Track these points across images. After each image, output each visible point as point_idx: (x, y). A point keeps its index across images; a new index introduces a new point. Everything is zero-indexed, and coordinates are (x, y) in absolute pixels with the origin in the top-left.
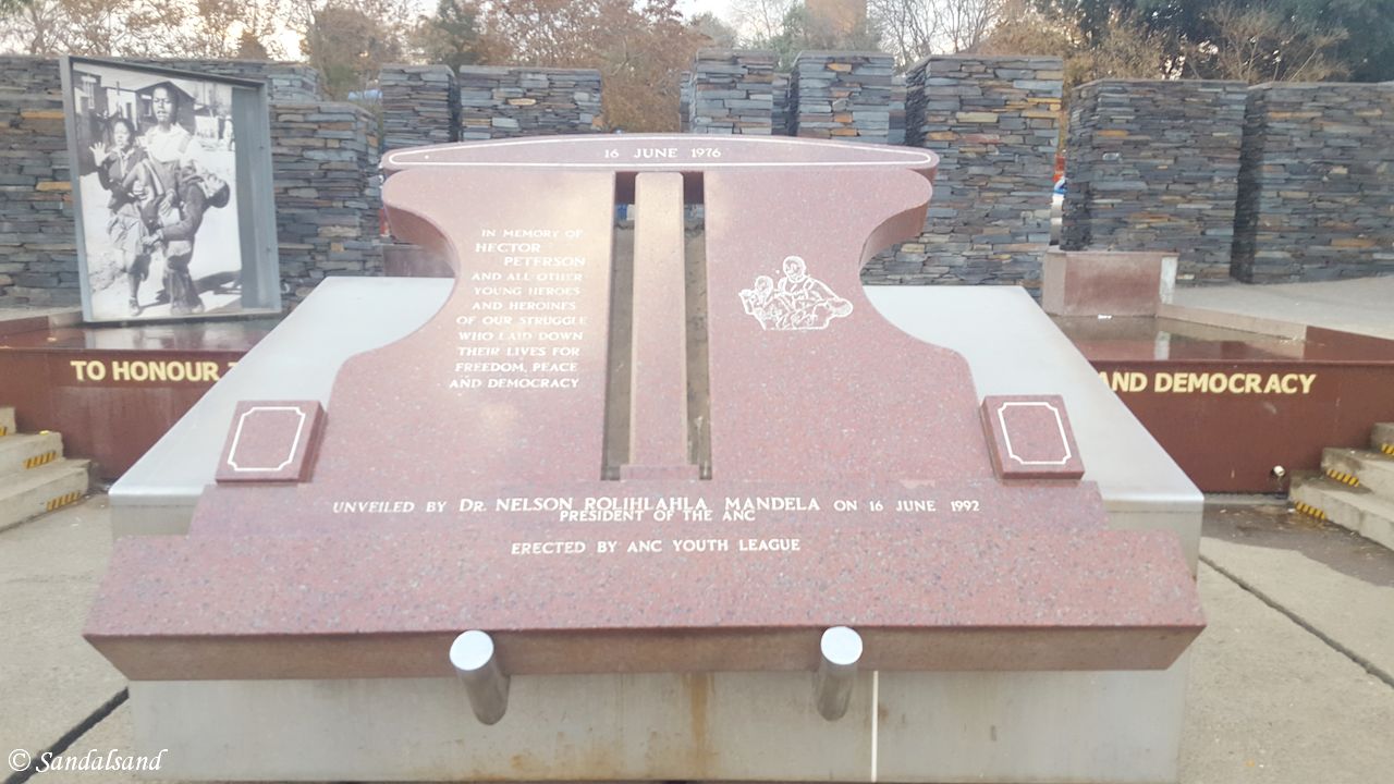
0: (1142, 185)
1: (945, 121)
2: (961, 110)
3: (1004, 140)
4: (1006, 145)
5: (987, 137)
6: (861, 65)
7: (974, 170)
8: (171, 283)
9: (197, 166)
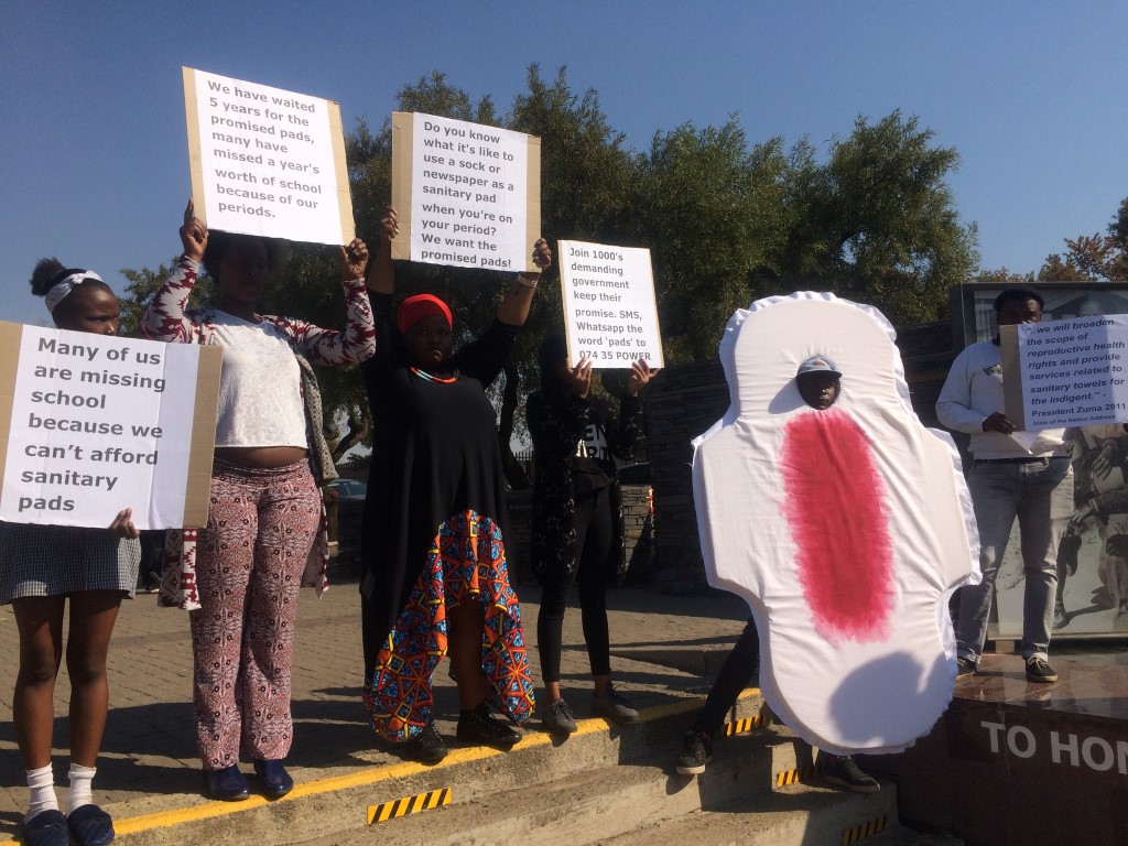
8: (1113, 576)
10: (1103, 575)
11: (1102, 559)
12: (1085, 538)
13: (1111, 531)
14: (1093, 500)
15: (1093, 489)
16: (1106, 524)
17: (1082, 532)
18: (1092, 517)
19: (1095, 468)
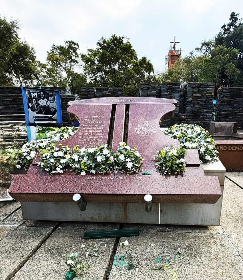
0: (231, 109)
1: (191, 96)
2: (194, 94)
3: (203, 100)
4: (203, 101)
5: (199, 99)
6: (174, 85)
7: (196, 106)
9: (50, 106)
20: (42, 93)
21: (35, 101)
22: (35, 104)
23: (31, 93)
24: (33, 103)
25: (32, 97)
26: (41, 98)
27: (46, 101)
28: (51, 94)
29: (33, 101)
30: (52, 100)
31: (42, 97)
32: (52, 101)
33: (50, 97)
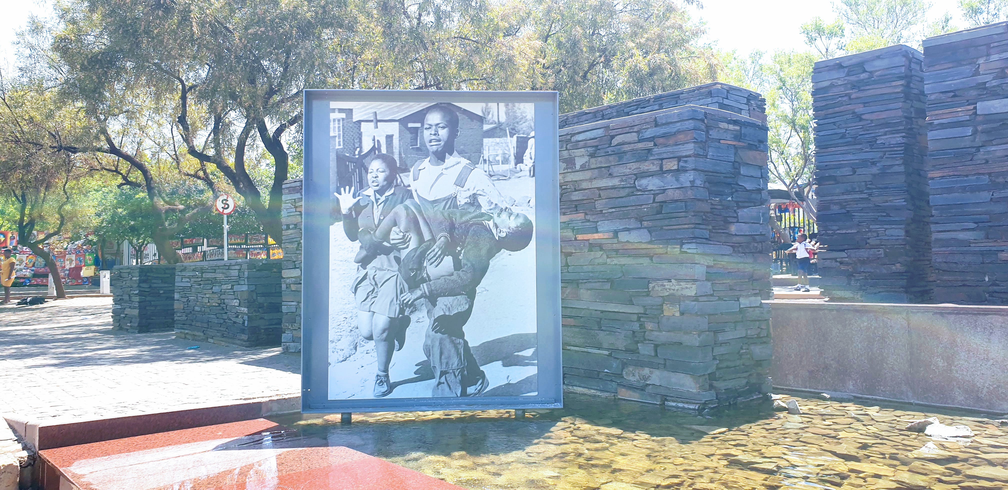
8: (437, 351)
9: (481, 200)
10: (428, 351)
11: (427, 336)
12: (413, 317)
13: (438, 312)
14: (425, 284)
15: (425, 276)
16: (434, 305)
17: (412, 312)
18: (422, 299)
19: (429, 257)
20: (434, 118)
21: (382, 176)
22: (381, 192)
23: (360, 122)
24: (362, 185)
25: (367, 146)
26: (422, 152)
27: (459, 168)
28: (503, 119)
29: (370, 176)
30: (505, 161)
31: (433, 147)
32: (500, 168)
33: (487, 141)
